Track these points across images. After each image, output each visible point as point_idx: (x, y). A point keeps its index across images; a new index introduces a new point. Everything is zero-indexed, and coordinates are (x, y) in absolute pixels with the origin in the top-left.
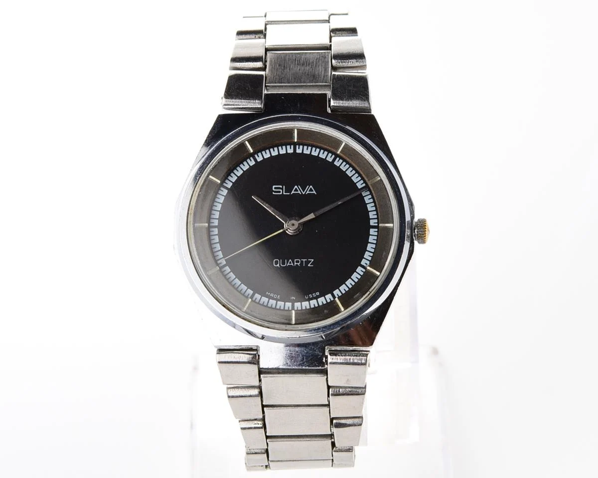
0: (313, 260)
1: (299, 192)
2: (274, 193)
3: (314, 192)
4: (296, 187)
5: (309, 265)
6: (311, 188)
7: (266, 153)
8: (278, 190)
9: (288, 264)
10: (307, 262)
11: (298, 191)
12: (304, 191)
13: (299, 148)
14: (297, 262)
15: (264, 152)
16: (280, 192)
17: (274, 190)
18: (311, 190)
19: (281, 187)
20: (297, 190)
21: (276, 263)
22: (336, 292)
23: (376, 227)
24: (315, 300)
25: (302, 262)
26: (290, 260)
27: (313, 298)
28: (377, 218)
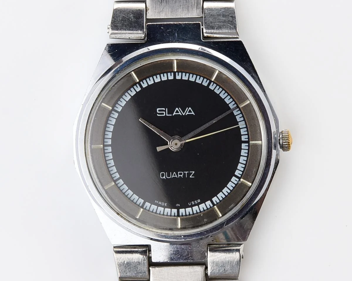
0: (194, 172)
1: (180, 113)
2: (158, 115)
3: (193, 113)
4: (177, 109)
5: (191, 177)
6: (190, 110)
7: (150, 80)
8: (162, 112)
9: (173, 176)
10: (189, 174)
11: (178, 113)
12: (184, 113)
13: (178, 75)
14: (181, 174)
15: (148, 80)
16: (163, 114)
17: (158, 112)
18: (190, 111)
19: (164, 109)
20: (178, 111)
21: (163, 175)
22: (215, 199)
23: (248, 142)
24: (197, 207)
25: (185, 174)
26: (174, 173)
27: (195, 205)
28: (248, 134)
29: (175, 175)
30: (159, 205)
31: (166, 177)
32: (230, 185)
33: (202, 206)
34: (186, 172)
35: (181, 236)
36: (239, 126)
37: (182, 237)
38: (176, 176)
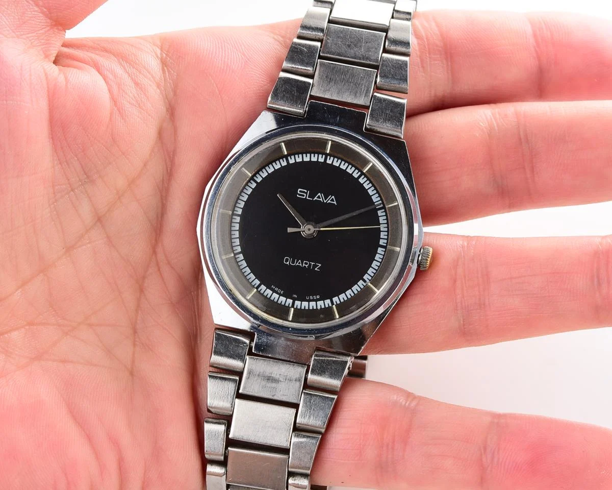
0: (320, 265)
1: (321, 200)
2: (298, 196)
3: (335, 203)
4: (319, 194)
5: (316, 269)
6: (333, 199)
7: (299, 157)
8: (303, 193)
9: (297, 264)
10: (315, 266)
12: (325, 200)
13: (330, 159)
14: (306, 264)
15: (297, 156)
16: (304, 196)
17: (299, 193)
18: (332, 200)
19: (306, 191)
20: (320, 197)
21: (287, 260)
22: (335, 299)
23: (385, 247)
24: (315, 303)
25: (310, 264)
26: (300, 261)
27: (313, 300)
28: (387, 239)
29: (299, 263)
30: (274, 291)
31: (289, 263)
32: (355, 288)
33: (320, 304)
34: (312, 263)
36: (380, 228)
37: (290, 329)
38: (301, 265)
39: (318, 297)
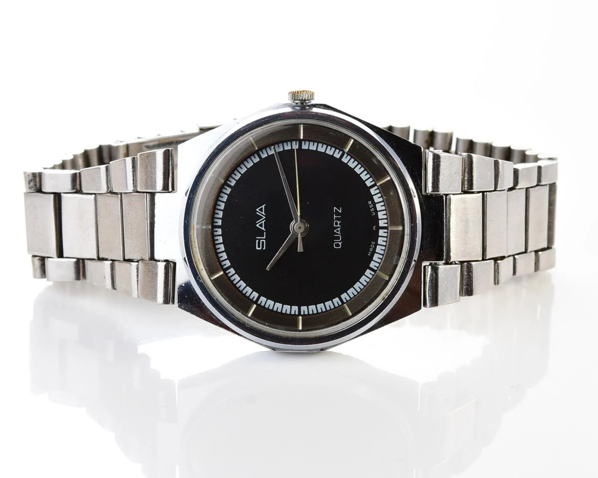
0: (335, 208)
1: (263, 222)
2: (264, 249)
3: (263, 206)
4: (257, 225)
6: (259, 210)
7: (222, 257)
8: (260, 244)
9: (339, 233)
10: (337, 213)
11: (262, 224)
12: (263, 217)
13: (217, 222)
14: (336, 224)
15: (221, 259)
16: (263, 242)
17: (261, 248)
18: (261, 210)
19: (257, 241)
20: (261, 224)
25: (337, 219)
27: (375, 207)
29: (338, 231)
30: (374, 252)
31: (340, 242)
32: (352, 164)
33: (376, 199)
34: (335, 217)
35: (412, 227)
38: (339, 229)
39: (370, 202)
